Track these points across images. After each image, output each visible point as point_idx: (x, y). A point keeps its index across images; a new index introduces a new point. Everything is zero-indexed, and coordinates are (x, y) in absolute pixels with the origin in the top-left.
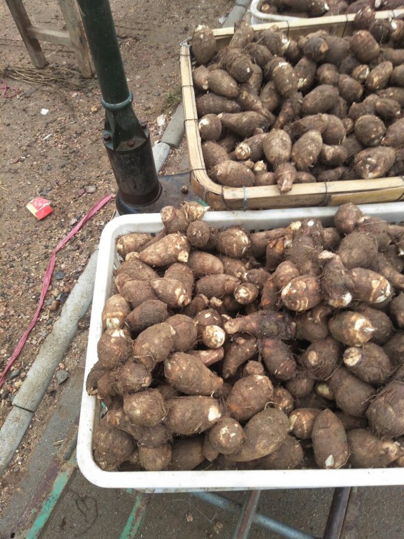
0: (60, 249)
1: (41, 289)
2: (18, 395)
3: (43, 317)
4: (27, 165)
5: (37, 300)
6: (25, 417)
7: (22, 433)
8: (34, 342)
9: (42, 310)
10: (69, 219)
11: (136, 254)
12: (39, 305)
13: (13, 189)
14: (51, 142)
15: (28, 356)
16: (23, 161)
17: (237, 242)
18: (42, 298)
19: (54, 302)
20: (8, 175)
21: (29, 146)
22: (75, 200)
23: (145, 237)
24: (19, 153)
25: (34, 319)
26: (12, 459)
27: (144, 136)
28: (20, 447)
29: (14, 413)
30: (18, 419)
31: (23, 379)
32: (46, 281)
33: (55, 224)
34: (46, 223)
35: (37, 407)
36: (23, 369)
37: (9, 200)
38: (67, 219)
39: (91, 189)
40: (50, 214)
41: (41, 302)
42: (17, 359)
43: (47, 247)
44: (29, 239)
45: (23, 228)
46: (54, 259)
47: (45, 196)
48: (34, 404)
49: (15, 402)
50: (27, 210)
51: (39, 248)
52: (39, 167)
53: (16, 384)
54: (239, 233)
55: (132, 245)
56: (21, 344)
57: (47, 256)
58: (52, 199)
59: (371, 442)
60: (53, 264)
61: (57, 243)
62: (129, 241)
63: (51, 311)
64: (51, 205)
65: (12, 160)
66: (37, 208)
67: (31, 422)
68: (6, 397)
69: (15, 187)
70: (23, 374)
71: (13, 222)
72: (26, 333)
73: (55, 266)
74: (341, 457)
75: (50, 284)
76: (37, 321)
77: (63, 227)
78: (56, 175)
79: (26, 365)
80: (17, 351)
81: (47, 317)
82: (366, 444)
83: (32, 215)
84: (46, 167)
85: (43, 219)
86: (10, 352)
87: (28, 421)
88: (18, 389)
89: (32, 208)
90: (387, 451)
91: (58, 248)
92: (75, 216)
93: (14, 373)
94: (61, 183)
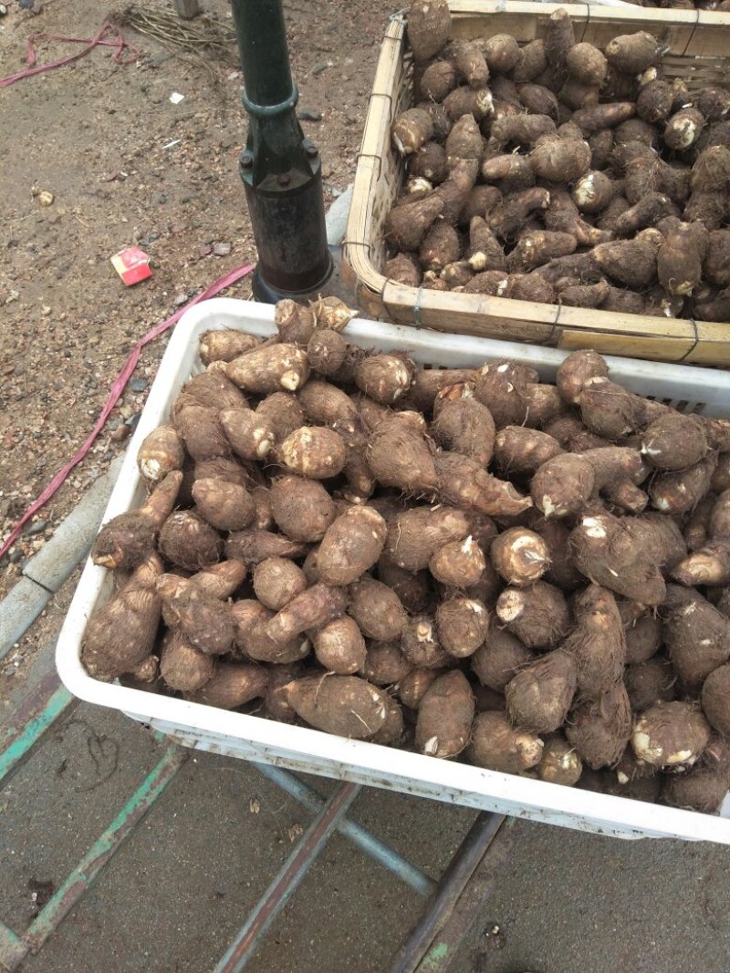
0: (150, 342)
1: (106, 401)
2: (34, 561)
3: (99, 447)
4: (128, 187)
5: (95, 419)
6: (39, 596)
7: (29, 620)
8: (77, 484)
9: (99, 436)
10: (176, 294)
11: (223, 365)
12: (97, 427)
13: (96, 225)
14: (176, 155)
15: (63, 504)
16: (122, 180)
17: (386, 378)
18: (103, 416)
19: (121, 426)
20: (94, 200)
21: (138, 155)
22: (193, 262)
23: (249, 340)
24: (118, 163)
25: (85, 448)
26: (7, 656)
27: (309, 171)
28: (22, 640)
29: (23, 586)
30: (26, 597)
31: (48, 538)
32: (117, 389)
33: (151, 297)
34: (137, 295)
35: (60, 586)
36: (51, 523)
37: (87, 243)
38: (172, 292)
39: (223, 248)
40: (146, 280)
41: (101, 422)
42: (45, 504)
43: (129, 334)
44: (103, 315)
45: (98, 295)
46: (137, 355)
47: (144, 248)
48: (56, 580)
49: (27, 570)
50: (111, 266)
51: (117, 334)
52: (147, 195)
53: (36, 544)
54: (393, 363)
55: (223, 350)
56: (56, 483)
57: (126, 349)
58: (156, 255)
59: (503, 731)
60: (133, 364)
61: (147, 330)
62: (220, 342)
63: (114, 440)
64: (151, 265)
65: (105, 176)
66: (127, 264)
67: (46, 607)
68: (17, 560)
69: (101, 223)
70: (49, 531)
71: (86, 282)
72: (67, 467)
73: (137, 368)
74: (450, 743)
75: (122, 396)
76: (88, 453)
77: (162, 305)
78: (171, 215)
79: (56, 517)
80: (47, 493)
81: (105, 449)
82: (494, 734)
83: (116, 276)
84: (157, 196)
85: (134, 286)
86: (37, 491)
87: (41, 603)
88: (36, 552)
89: (119, 264)
90: (520, 748)
91: (146, 339)
92: (186, 290)
93: (36, 527)
94: (176, 229)
